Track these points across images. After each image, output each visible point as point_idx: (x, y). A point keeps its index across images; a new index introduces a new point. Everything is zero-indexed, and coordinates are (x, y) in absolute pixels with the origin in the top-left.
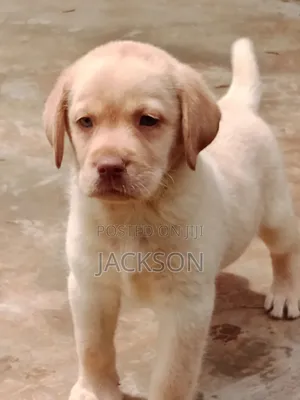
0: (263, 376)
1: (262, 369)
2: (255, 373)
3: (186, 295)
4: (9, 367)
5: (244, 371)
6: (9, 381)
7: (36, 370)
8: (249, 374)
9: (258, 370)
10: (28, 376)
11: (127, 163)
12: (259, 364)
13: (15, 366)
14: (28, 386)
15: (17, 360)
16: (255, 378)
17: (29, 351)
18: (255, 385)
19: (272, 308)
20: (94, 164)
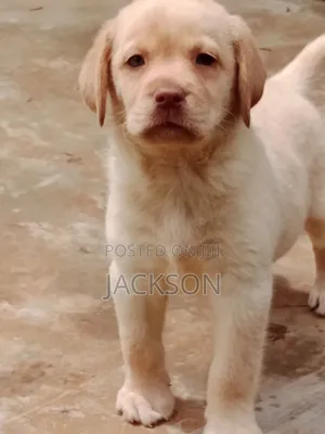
0: (320, 375)
1: (319, 368)
2: (311, 372)
3: (240, 279)
4: (43, 374)
5: (299, 370)
6: (44, 387)
7: (72, 375)
8: (305, 373)
9: (314, 369)
10: (66, 382)
11: (186, 94)
12: (314, 363)
13: (49, 372)
14: (67, 392)
15: (50, 366)
16: (312, 377)
17: (61, 357)
18: (315, 384)
19: (317, 305)
20: (151, 95)
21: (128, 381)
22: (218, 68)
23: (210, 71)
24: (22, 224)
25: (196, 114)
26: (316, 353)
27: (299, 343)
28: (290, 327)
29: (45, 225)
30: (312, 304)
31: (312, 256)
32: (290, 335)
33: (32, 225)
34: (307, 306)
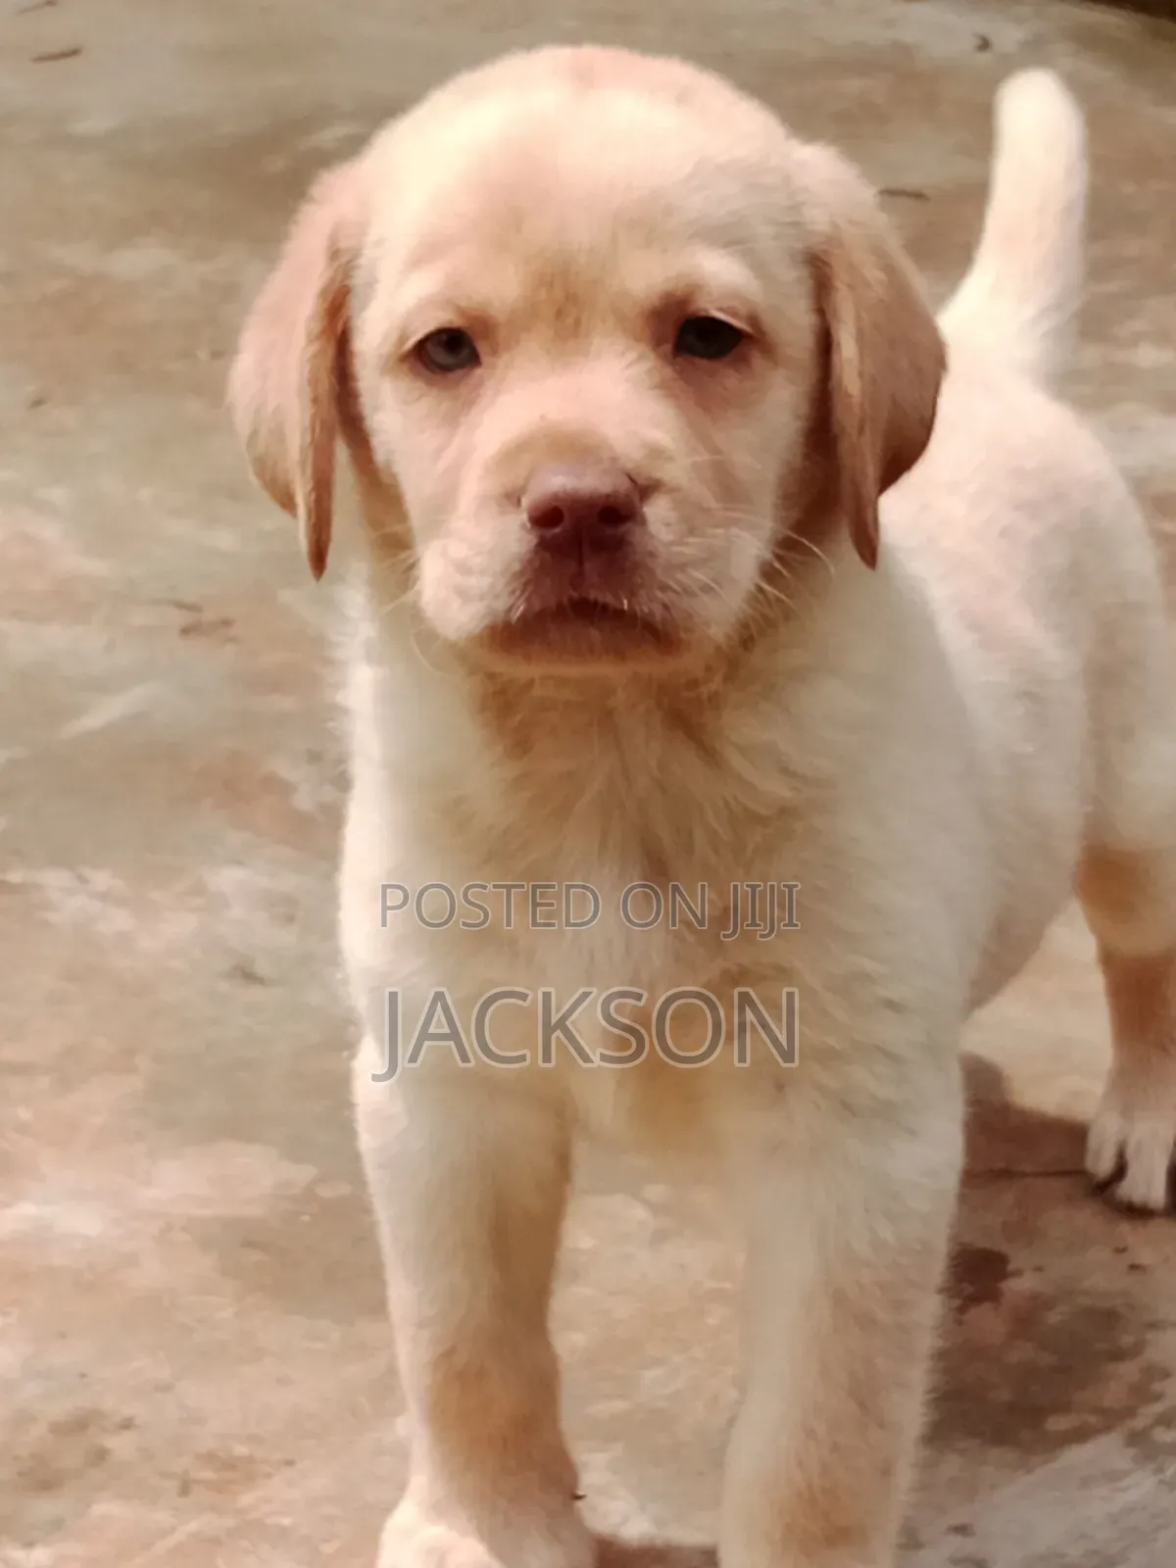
0: (1135, 1439)
1: (1130, 1412)
2: (1106, 1429)
4: (100, 1456)
5: (1057, 1424)
6: (105, 1507)
7: (209, 1458)
8: (1080, 1435)
9: (1110, 1419)
10: (185, 1489)
11: (646, 489)
12: (1113, 1394)
13: (121, 1445)
14: (193, 1526)
15: (127, 1425)
16: (1106, 1450)
17: (165, 1388)
18: (1113, 1477)
19: (1120, 1171)
20: (512, 498)
21: (422, 1479)
22: (757, 360)
23: (729, 379)
24: (15, 877)
25: (683, 567)
26: (1119, 1355)
27: (1054, 1318)
28: (1019, 1258)
29: (102, 879)
30: (1102, 1164)
31: (1096, 982)
32: (1020, 1285)
33: (54, 880)
34: (1080, 1173)
